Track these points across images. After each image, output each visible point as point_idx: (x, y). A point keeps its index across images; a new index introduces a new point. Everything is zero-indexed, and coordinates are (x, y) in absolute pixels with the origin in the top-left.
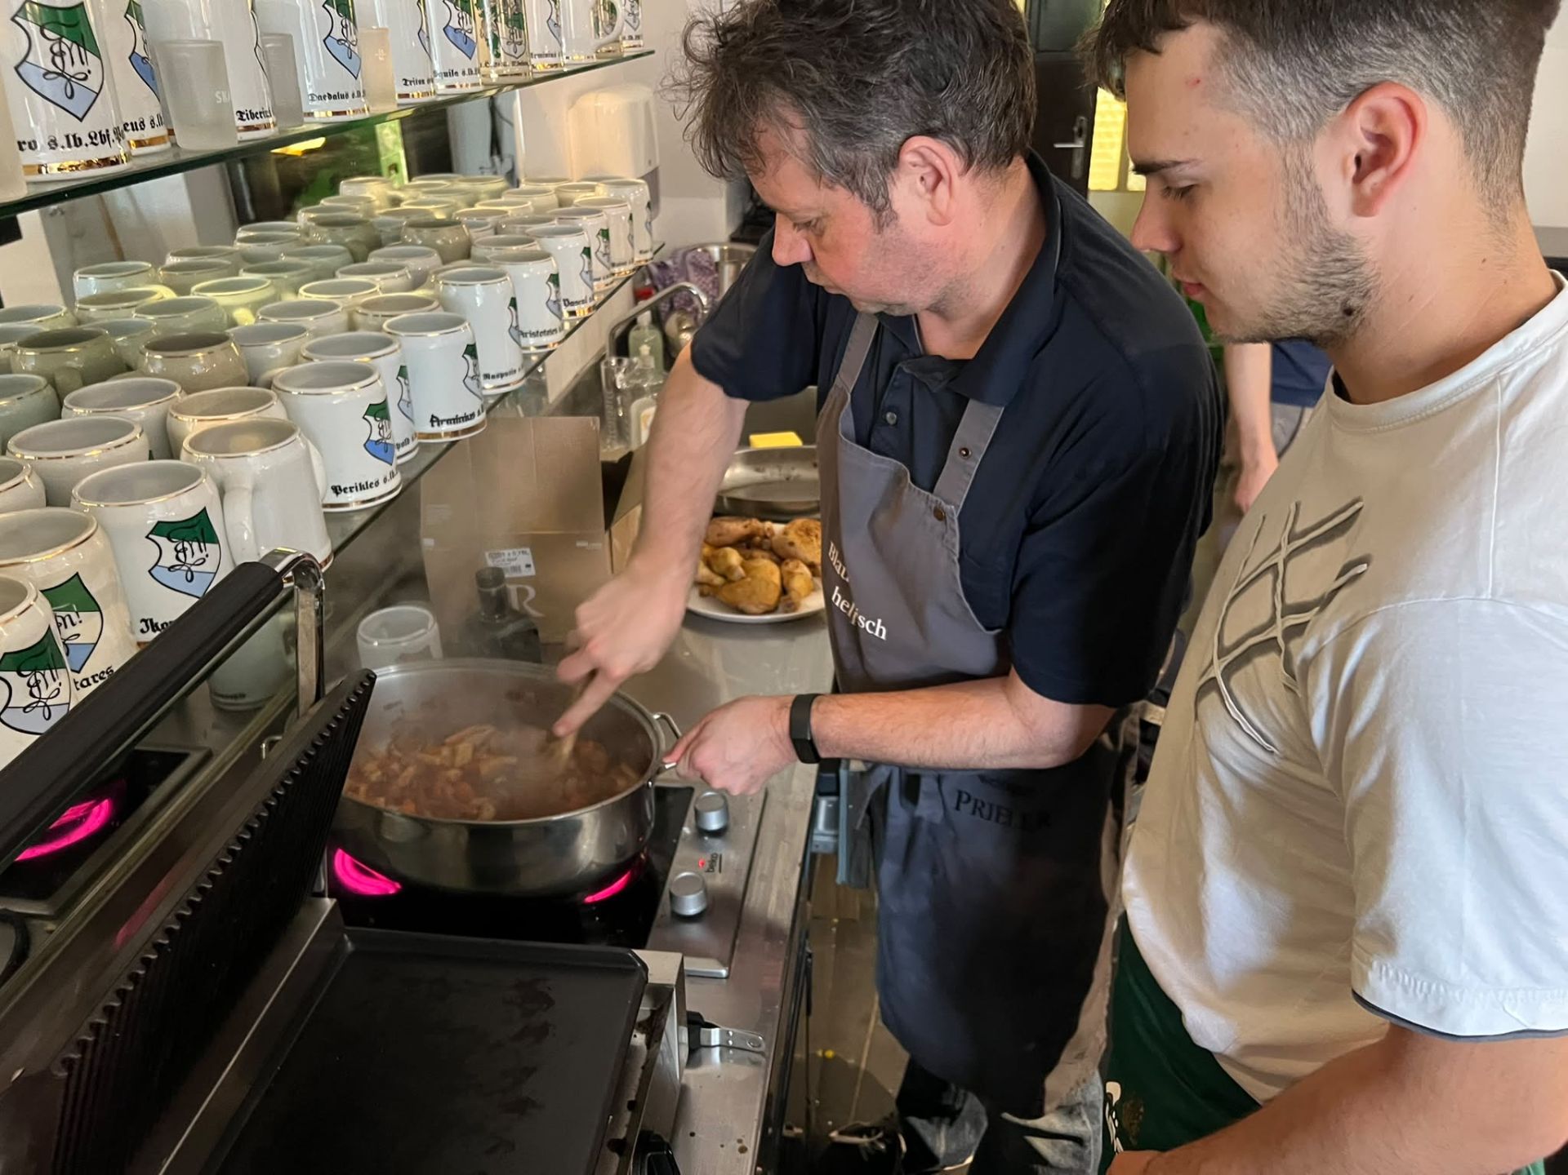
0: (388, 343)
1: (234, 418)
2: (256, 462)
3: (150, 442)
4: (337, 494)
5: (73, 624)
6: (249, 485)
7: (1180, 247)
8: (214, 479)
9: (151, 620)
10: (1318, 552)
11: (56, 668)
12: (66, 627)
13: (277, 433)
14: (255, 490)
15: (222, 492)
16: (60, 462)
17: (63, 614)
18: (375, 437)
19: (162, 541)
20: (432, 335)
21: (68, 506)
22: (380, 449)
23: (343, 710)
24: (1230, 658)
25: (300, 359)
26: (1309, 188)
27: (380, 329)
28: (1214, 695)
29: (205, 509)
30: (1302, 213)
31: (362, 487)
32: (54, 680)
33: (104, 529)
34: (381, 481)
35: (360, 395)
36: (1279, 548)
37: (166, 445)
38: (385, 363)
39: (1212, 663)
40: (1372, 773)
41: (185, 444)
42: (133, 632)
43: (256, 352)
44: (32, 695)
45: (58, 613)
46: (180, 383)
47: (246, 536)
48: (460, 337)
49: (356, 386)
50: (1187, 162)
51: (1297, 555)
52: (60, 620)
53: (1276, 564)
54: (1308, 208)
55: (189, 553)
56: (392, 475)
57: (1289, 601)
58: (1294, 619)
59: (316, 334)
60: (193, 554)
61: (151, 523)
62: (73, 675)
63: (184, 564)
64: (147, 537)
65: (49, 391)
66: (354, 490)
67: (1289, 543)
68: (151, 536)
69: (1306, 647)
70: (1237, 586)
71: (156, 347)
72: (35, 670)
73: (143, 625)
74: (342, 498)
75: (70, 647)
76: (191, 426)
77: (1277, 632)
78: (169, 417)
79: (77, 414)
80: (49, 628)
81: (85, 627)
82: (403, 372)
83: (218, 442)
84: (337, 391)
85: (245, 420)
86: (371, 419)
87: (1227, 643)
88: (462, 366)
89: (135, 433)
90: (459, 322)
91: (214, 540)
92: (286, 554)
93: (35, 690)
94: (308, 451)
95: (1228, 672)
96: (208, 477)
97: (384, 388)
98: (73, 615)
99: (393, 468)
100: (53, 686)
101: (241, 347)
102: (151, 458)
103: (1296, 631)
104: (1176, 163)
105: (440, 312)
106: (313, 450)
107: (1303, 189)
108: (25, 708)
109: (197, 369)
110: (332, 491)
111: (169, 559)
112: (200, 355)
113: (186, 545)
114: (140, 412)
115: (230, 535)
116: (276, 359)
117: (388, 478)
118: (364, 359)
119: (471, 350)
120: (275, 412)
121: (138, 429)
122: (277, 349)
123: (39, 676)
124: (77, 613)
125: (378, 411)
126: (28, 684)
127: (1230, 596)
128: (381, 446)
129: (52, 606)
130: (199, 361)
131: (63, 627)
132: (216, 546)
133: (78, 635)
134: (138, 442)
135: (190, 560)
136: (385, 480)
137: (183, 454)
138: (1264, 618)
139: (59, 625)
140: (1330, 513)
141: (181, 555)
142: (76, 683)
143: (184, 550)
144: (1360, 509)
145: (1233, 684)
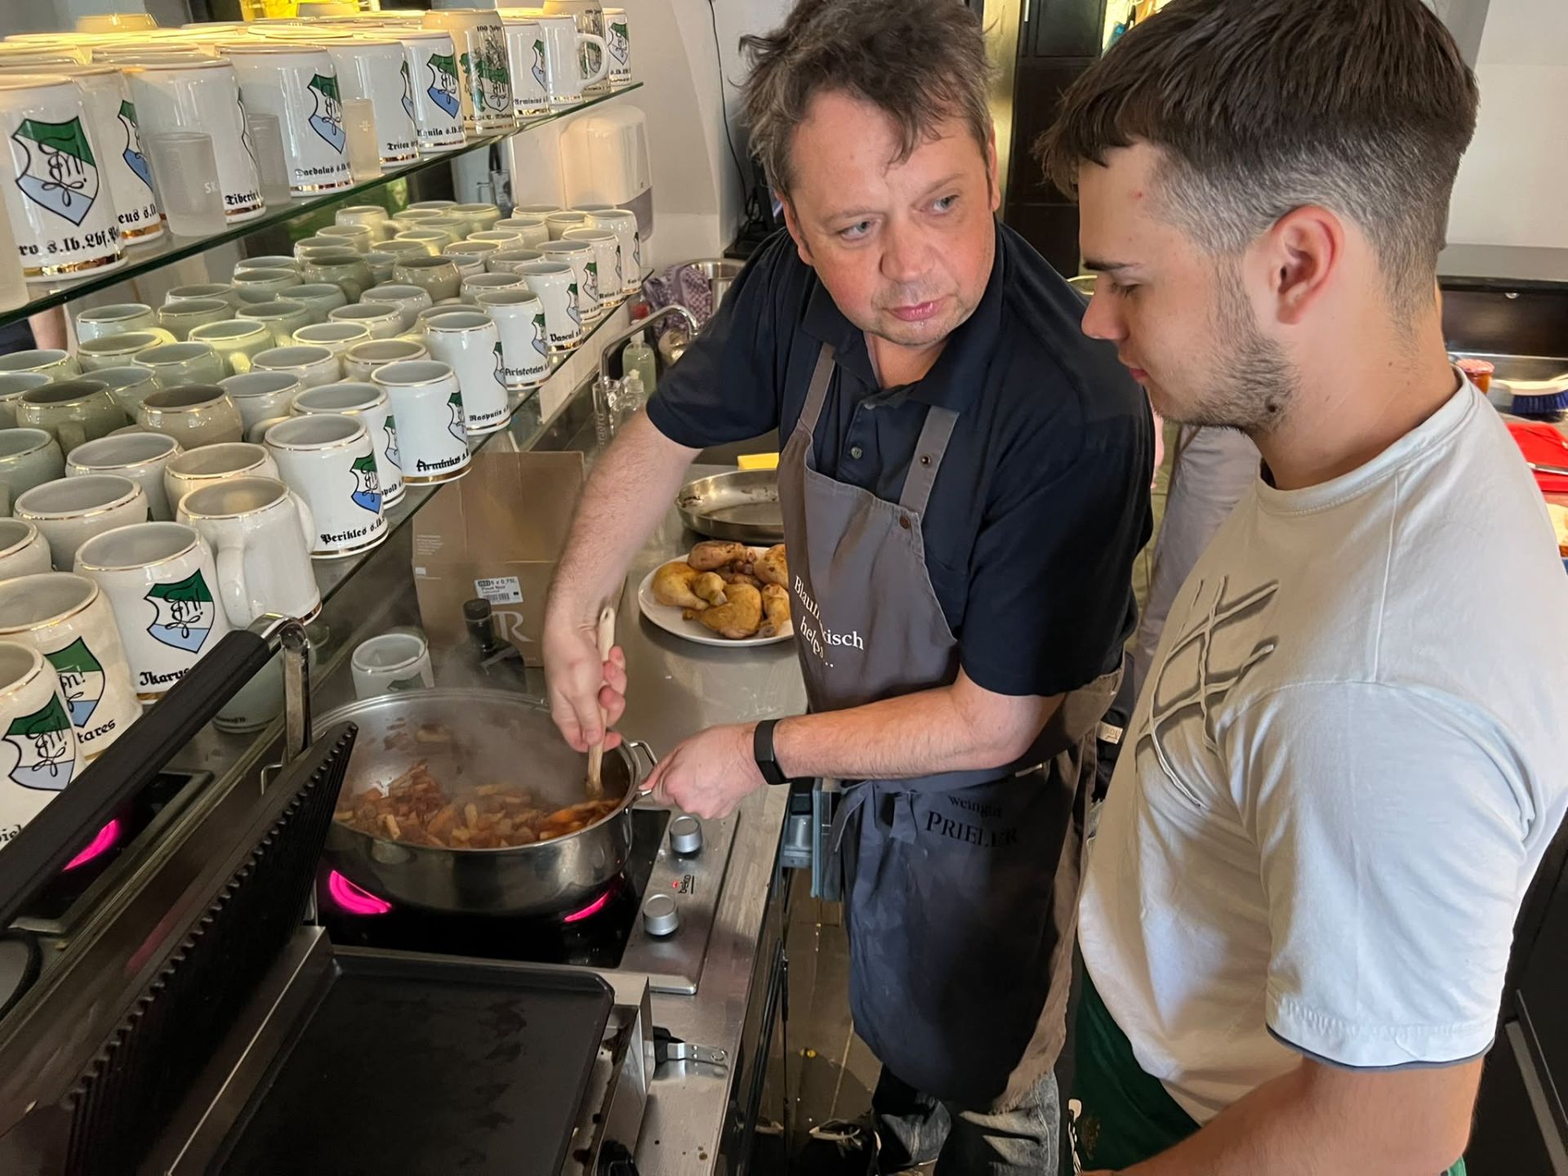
0: (375, 394)
1: (228, 477)
2: (247, 523)
3: (149, 501)
4: (327, 542)
5: (77, 684)
6: (240, 545)
7: (1127, 336)
8: (207, 539)
9: (150, 673)
10: (1239, 627)
11: (61, 729)
12: (70, 686)
13: (268, 493)
14: (247, 548)
15: (215, 552)
16: (63, 522)
17: (68, 675)
18: (362, 488)
19: (159, 601)
20: (417, 385)
21: (71, 570)
22: (367, 499)
23: (326, 762)
24: (1162, 718)
25: (292, 411)
26: (1238, 296)
27: (368, 379)
28: (1149, 751)
29: (199, 571)
30: (1232, 316)
31: (350, 536)
32: (60, 740)
33: (106, 593)
34: (368, 529)
35: (349, 450)
36: (1207, 619)
37: (163, 506)
38: (372, 416)
39: (1148, 721)
40: (1279, 832)
41: (181, 505)
42: (133, 685)
43: (250, 403)
44: (40, 754)
45: (64, 674)
46: (176, 439)
47: (238, 592)
48: (447, 387)
49: (344, 442)
50: (1131, 265)
51: (1222, 627)
52: (65, 680)
53: (1203, 634)
54: (1237, 313)
55: (184, 611)
56: (379, 523)
57: (1212, 670)
58: (1215, 688)
59: (309, 384)
60: (188, 612)
61: (150, 585)
62: (77, 730)
63: (180, 622)
64: (145, 598)
65: (54, 446)
66: (343, 538)
67: (1216, 615)
68: (149, 598)
69: (1224, 717)
70: (1174, 648)
71: (153, 402)
72: (42, 733)
73: (143, 678)
74: (331, 546)
75: (74, 704)
76: (188, 485)
77: (1201, 698)
78: (166, 474)
79: (79, 471)
80: (55, 694)
81: (88, 685)
82: (390, 423)
83: (213, 504)
84: (326, 447)
85: (237, 478)
86: (358, 472)
87: (1162, 703)
88: (447, 413)
89: (135, 492)
90: (444, 371)
91: (208, 598)
92: (274, 619)
93: (43, 751)
94: (297, 507)
95: (1162, 729)
96: (203, 539)
97: (370, 441)
98: (77, 675)
99: (380, 516)
100: (59, 745)
101: (234, 398)
102: (150, 518)
103: (1217, 698)
104: (1122, 266)
105: (427, 360)
106: (302, 505)
107: (1233, 295)
108: (34, 767)
109: (193, 424)
110: (321, 540)
111: (166, 617)
112: (195, 410)
113: (182, 604)
114: (139, 470)
115: (224, 590)
116: (269, 409)
117: (375, 525)
118: (351, 412)
119: (456, 399)
120: (267, 470)
121: (136, 489)
122: (270, 399)
123: (46, 738)
124: (81, 673)
125: (366, 464)
126: (37, 746)
127: (1167, 658)
128: (368, 496)
129: (56, 667)
130: (195, 416)
131: (67, 687)
132: (209, 604)
133: (82, 693)
134: (137, 502)
135: (185, 618)
136: (372, 528)
137: (179, 516)
138: (1191, 684)
139: (63, 685)
140: (1249, 590)
141: (177, 614)
142: (80, 737)
143: (180, 609)
144: (1275, 591)
145: (1165, 741)
